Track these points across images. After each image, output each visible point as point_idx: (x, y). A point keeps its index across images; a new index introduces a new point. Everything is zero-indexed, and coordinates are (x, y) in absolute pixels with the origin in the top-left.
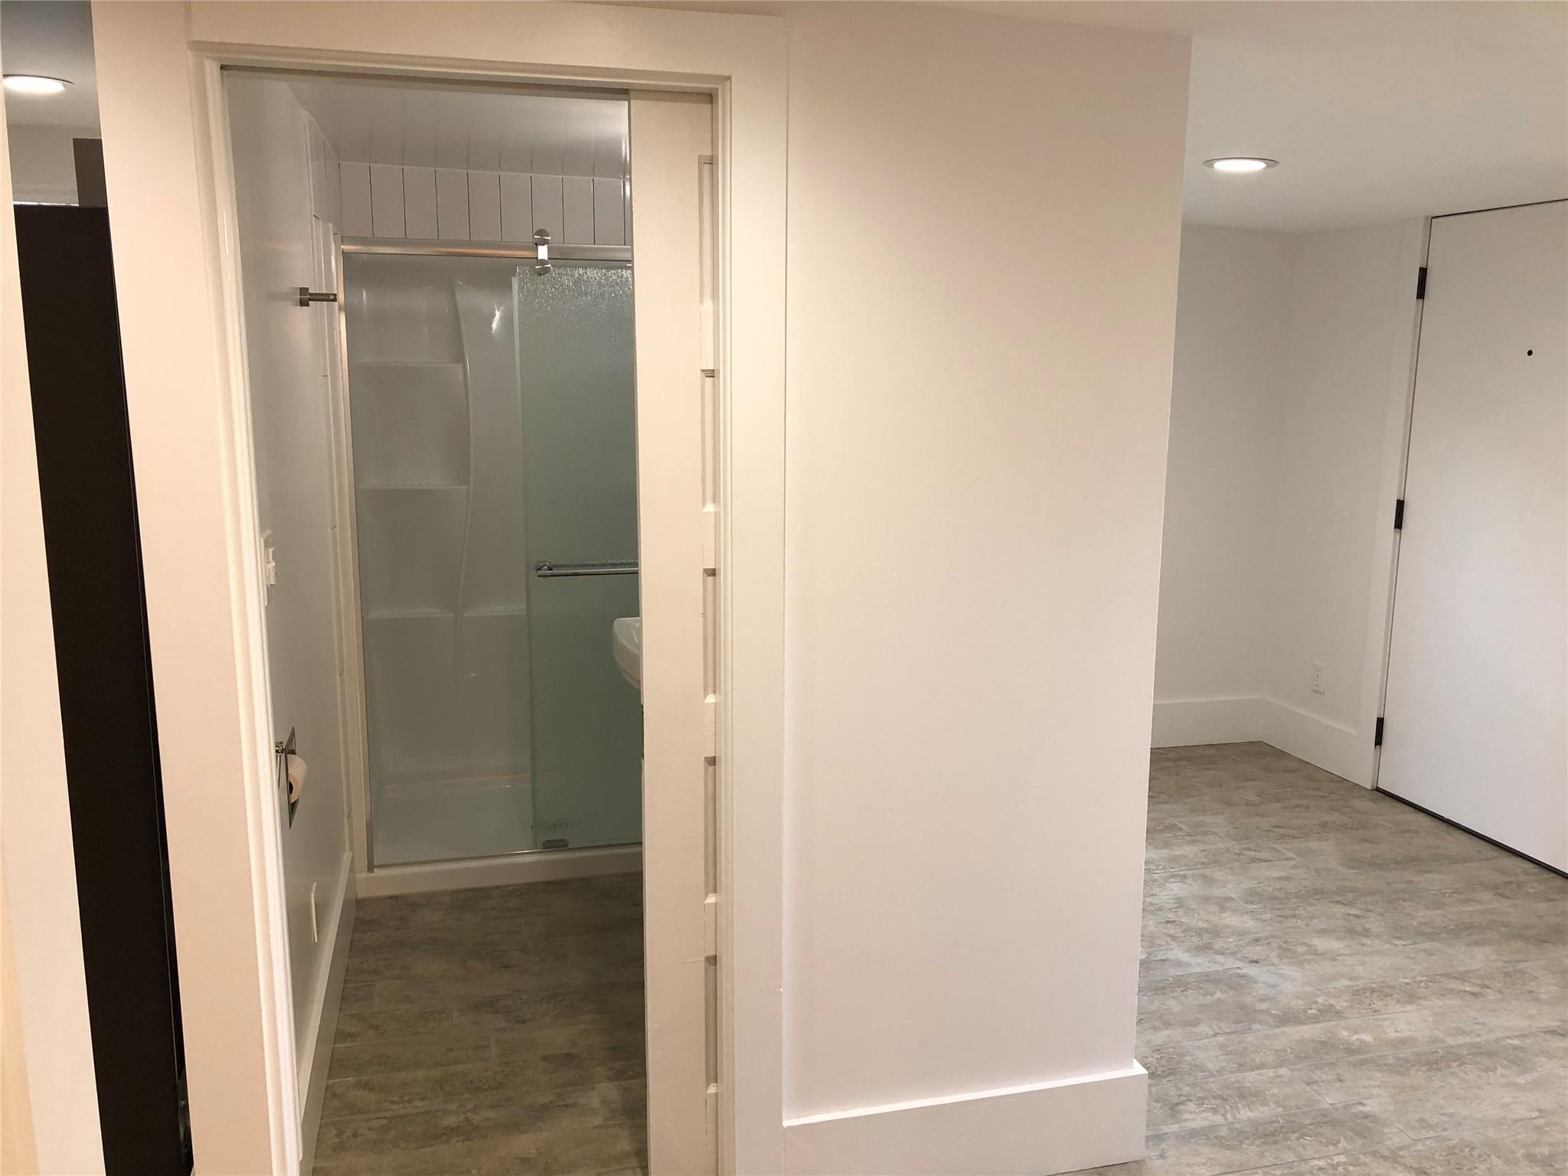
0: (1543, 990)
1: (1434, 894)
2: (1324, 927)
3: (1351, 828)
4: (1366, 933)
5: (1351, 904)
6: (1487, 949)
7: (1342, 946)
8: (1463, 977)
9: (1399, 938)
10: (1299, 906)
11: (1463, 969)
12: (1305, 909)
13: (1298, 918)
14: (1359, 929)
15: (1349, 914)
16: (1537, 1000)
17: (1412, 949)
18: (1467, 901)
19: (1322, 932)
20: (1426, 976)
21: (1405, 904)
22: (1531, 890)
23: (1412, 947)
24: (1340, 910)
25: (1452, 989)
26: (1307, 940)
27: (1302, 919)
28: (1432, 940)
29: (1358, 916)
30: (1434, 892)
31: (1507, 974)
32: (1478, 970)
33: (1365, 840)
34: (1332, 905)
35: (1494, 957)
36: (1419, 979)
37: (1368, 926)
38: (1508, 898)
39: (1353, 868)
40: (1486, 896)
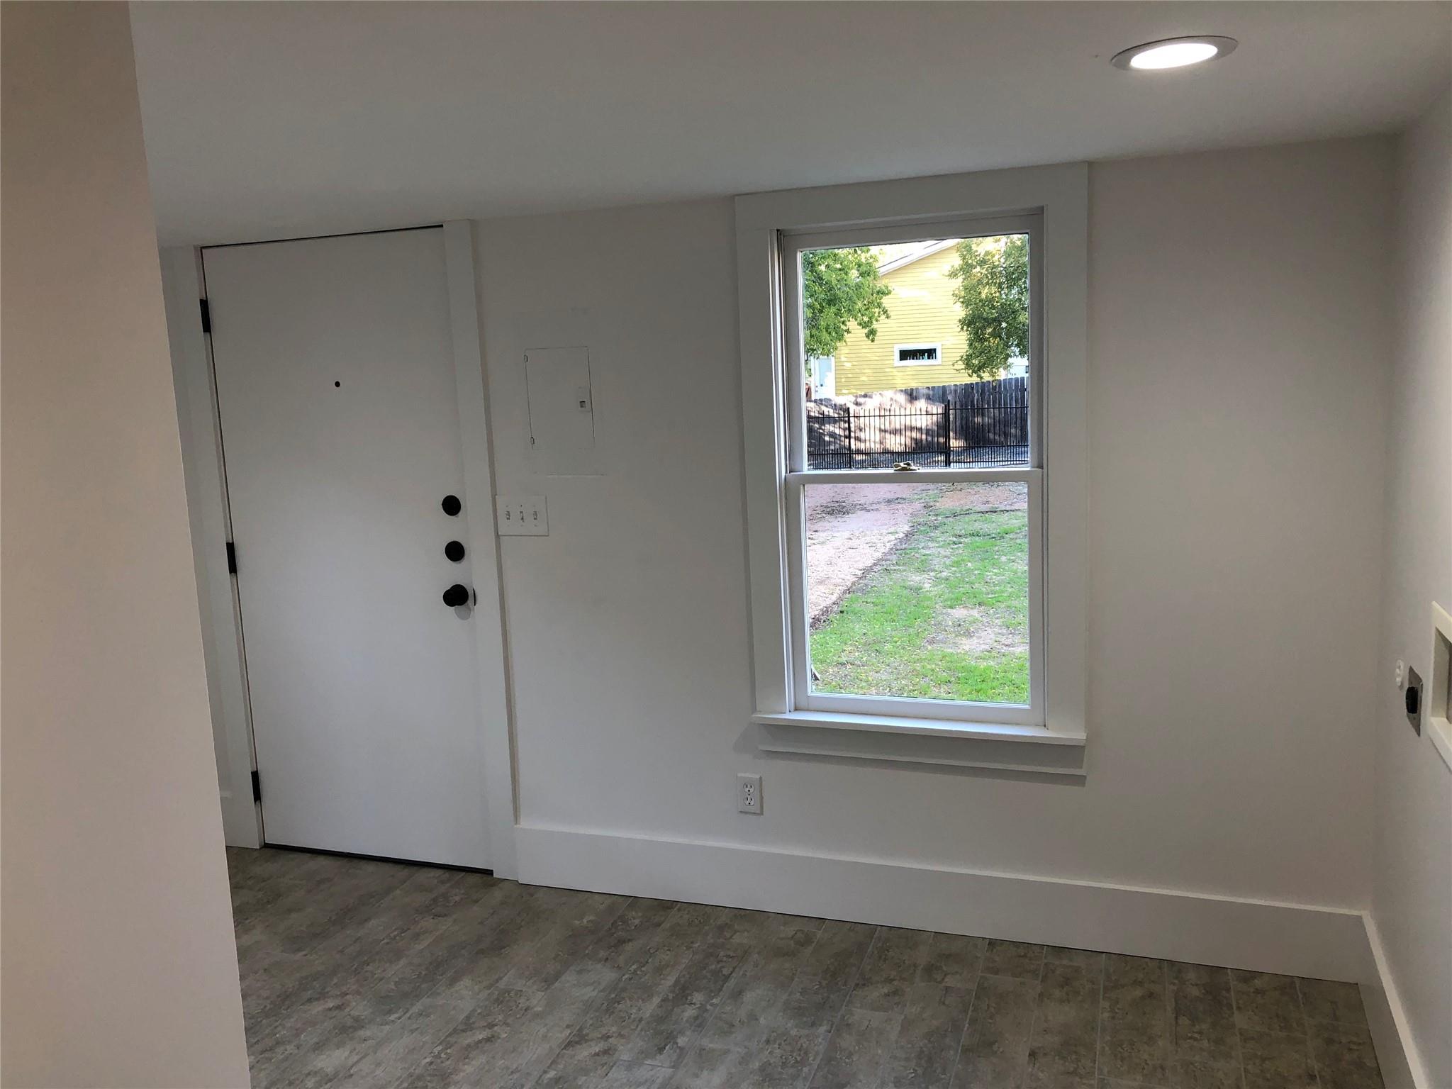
0: (535, 1002)
1: (388, 943)
2: (315, 1040)
3: (268, 902)
4: (359, 1024)
5: (322, 996)
6: (466, 982)
7: (347, 1054)
8: (468, 1026)
9: (390, 1012)
10: (276, 1027)
11: (462, 1017)
12: (284, 1027)
13: (283, 1043)
14: (349, 1022)
15: (330, 1009)
16: (537, 1015)
17: (409, 1018)
18: (417, 936)
19: (318, 1047)
20: (441, 1044)
21: (369, 968)
22: (457, 898)
23: (408, 1015)
24: (317, 1008)
25: (469, 1046)
26: (310, 1068)
27: (290, 1042)
28: (418, 997)
29: (339, 1007)
30: (385, 941)
31: (498, 1001)
32: (474, 1010)
33: (290, 911)
34: (306, 1007)
35: (476, 988)
36: (436, 1051)
37: (355, 1013)
38: (445, 915)
39: (299, 950)
40: (427, 922)
